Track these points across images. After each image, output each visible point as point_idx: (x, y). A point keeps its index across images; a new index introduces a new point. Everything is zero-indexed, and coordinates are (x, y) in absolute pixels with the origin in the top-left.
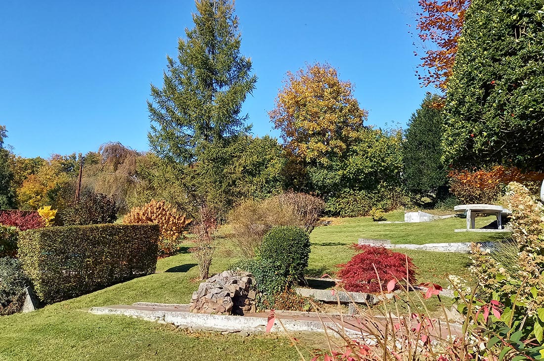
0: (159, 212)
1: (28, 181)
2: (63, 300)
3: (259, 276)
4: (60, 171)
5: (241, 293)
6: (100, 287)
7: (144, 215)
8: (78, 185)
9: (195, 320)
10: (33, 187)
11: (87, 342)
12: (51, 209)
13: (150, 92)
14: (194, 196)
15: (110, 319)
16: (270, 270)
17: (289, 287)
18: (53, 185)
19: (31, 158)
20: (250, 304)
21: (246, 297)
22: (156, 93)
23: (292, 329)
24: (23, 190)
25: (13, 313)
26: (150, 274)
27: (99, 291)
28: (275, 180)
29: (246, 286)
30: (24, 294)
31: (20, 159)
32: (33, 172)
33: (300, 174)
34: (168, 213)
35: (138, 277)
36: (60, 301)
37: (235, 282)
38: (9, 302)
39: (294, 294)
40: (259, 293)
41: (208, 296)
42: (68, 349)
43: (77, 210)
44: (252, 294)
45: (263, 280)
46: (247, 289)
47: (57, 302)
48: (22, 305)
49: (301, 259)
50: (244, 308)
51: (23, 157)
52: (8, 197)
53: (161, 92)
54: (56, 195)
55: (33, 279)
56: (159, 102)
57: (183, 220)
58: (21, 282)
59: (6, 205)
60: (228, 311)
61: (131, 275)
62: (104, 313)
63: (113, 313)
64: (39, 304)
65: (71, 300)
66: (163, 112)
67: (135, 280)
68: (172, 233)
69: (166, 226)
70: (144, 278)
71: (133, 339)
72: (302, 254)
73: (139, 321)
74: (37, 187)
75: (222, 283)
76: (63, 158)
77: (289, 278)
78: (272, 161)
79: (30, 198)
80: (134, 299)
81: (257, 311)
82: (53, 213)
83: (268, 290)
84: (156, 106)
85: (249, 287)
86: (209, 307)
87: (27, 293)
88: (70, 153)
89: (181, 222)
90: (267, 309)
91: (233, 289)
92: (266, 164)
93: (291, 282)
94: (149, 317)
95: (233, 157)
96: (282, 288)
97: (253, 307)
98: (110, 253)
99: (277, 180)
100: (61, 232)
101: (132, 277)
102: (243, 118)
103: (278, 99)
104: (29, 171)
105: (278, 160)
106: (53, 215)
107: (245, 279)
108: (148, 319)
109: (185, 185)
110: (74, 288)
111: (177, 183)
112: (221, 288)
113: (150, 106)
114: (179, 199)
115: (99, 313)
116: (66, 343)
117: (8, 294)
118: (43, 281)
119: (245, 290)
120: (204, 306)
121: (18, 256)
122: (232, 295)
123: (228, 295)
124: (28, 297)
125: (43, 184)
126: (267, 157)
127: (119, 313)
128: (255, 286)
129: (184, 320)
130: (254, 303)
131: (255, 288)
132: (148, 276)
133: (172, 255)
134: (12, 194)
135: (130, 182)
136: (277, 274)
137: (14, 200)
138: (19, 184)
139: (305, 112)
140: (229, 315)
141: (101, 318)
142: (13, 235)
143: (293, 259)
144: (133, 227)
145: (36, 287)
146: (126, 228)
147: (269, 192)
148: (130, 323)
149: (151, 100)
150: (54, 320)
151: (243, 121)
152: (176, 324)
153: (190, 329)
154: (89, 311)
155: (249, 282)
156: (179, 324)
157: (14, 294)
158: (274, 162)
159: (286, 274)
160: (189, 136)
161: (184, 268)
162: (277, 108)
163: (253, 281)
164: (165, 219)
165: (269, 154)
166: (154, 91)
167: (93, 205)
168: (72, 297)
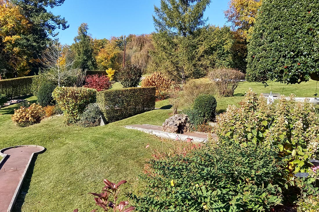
0: (158, 78)
1: (101, 52)
2: (116, 121)
3: (191, 117)
4: (116, 46)
5: (182, 124)
6: (130, 115)
7: (151, 79)
8: (124, 56)
9: (163, 134)
10: (103, 55)
11: (122, 141)
12: (112, 70)
13: (154, 10)
14: (177, 67)
15: (131, 131)
16: (196, 114)
17: (206, 122)
18: (112, 55)
19: (101, 39)
20: (186, 129)
21: (185, 126)
22: (157, 10)
23: (198, 141)
24: (99, 57)
25: (97, 126)
26: (152, 110)
27: (130, 118)
28: (228, 52)
29: (185, 121)
30: (100, 118)
31: (96, 40)
32: (103, 47)
33: (242, 49)
34: (162, 78)
35: (147, 111)
36: (115, 121)
37: (180, 120)
38: (95, 121)
39: (208, 125)
40: (191, 124)
41: (168, 125)
42: (115, 142)
43: (123, 73)
44: (187, 125)
45: (193, 119)
46: (185, 123)
47: (114, 122)
48: (100, 123)
49: (211, 110)
50: (184, 130)
51: (97, 39)
52: (92, 62)
53: (159, 9)
54: (114, 60)
55: (103, 112)
56: (159, 15)
57: (170, 82)
58: (99, 114)
59: (91, 65)
60: (176, 131)
61: (143, 110)
62: (130, 128)
63: (134, 129)
64: (106, 123)
65: (119, 121)
66: (161, 21)
67: (145, 113)
68: (165, 89)
69: (162, 85)
70: (149, 112)
71: (138, 141)
72: (212, 108)
73: (143, 133)
74: (105, 55)
75: (174, 120)
76: (117, 39)
77: (206, 118)
78: (226, 41)
79: (102, 61)
80: (144, 122)
81: (190, 132)
82: (113, 72)
83: (195, 123)
84: (157, 18)
85: (186, 122)
86: (168, 129)
87: (101, 118)
88: (120, 36)
89: (169, 83)
90: (194, 131)
91: (178, 123)
92: (223, 43)
93: (207, 120)
94: (147, 131)
95: (198, 44)
96: (202, 122)
97: (188, 130)
98: (134, 101)
99: (229, 53)
100: (112, 92)
101: (143, 111)
102: (205, 20)
103: (230, 3)
104: (101, 47)
105: (230, 40)
106: (113, 73)
107: (184, 118)
108: (146, 132)
109: (172, 62)
110: (119, 116)
111: (168, 61)
112: (173, 122)
113: (154, 18)
114: (170, 69)
115: (128, 128)
116: (115, 140)
117: (94, 118)
118: (107, 113)
119: (184, 123)
120: (167, 129)
121: (97, 102)
122: (178, 125)
123: (176, 125)
124: (102, 120)
125: (108, 54)
126: (224, 39)
127: (135, 129)
128: (189, 121)
129: (159, 134)
130: (189, 128)
131: (189, 122)
132: (151, 111)
133: (166, 99)
134: (94, 60)
135: (148, 57)
136: (200, 116)
137: (95, 63)
138: (97, 54)
139: (247, 10)
140: (176, 133)
141: (129, 131)
142: (94, 93)
143: (207, 110)
144: (143, 89)
145: (105, 116)
146: (140, 89)
147: (224, 60)
148: (139, 134)
149: (154, 14)
150: (111, 130)
151: (205, 22)
152: (156, 135)
153: (161, 137)
154: (125, 127)
155: (186, 119)
156: (157, 135)
157: (96, 118)
158: (228, 41)
159: (204, 116)
160: (175, 33)
161: (169, 107)
162: (229, 9)
163: (188, 119)
164: (161, 82)
165: (225, 37)
166: (155, 9)
167: (130, 71)
168: (119, 120)
